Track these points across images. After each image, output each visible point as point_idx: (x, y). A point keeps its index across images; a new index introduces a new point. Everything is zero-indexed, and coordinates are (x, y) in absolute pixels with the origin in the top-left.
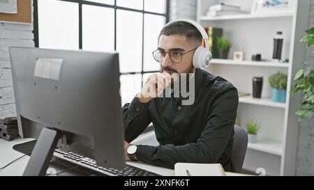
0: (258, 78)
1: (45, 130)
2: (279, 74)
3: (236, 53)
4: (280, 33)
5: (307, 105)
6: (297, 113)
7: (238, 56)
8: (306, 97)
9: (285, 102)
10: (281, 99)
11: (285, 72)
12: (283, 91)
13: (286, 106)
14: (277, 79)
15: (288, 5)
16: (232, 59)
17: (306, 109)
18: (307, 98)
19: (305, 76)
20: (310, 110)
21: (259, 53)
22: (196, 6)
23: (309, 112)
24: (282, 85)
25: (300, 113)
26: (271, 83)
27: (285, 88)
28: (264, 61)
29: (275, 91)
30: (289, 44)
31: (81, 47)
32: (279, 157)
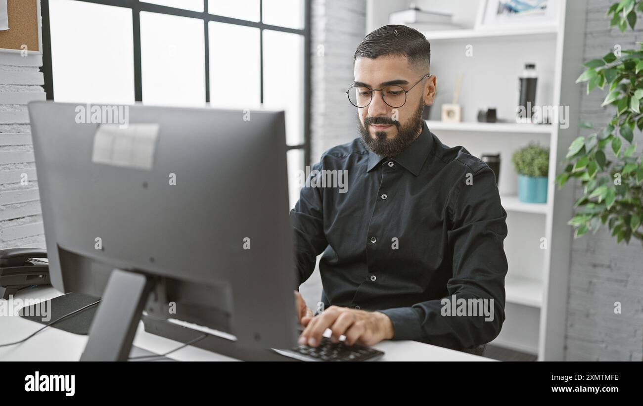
0: (489, 156)
1: (117, 276)
2: (531, 147)
3: (446, 107)
4: (531, 66)
5: (590, 206)
6: (570, 223)
7: (450, 113)
8: (586, 191)
9: (545, 201)
10: (537, 196)
11: (543, 144)
12: (541, 181)
13: (548, 209)
14: (528, 157)
15: (547, 11)
16: (439, 119)
17: (588, 215)
18: (590, 192)
19: (588, 149)
20: (595, 215)
21: (492, 106)
22: (364, 14)
23: (594, 220)
24: (540, 169)
25: (577, 222)
26: (517, 164)
27: (545, 174)
28: (503, 121)
29: (524, 181)
30: (549, 88)
31: (138, 97)
32: (536, 310)
